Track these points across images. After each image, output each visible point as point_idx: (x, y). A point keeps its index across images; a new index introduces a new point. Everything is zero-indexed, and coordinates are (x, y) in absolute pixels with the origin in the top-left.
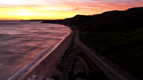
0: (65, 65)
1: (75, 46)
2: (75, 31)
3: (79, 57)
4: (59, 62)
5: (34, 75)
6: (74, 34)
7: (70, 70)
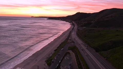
0: (54, 59)
1: (70, 40)
2: (74, 26)
3: (71, 52)
4: (51, 55)
5: (18, 68)
6: (73, 29)
7: (58, 65)
